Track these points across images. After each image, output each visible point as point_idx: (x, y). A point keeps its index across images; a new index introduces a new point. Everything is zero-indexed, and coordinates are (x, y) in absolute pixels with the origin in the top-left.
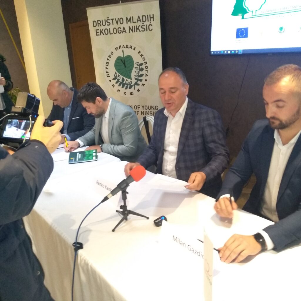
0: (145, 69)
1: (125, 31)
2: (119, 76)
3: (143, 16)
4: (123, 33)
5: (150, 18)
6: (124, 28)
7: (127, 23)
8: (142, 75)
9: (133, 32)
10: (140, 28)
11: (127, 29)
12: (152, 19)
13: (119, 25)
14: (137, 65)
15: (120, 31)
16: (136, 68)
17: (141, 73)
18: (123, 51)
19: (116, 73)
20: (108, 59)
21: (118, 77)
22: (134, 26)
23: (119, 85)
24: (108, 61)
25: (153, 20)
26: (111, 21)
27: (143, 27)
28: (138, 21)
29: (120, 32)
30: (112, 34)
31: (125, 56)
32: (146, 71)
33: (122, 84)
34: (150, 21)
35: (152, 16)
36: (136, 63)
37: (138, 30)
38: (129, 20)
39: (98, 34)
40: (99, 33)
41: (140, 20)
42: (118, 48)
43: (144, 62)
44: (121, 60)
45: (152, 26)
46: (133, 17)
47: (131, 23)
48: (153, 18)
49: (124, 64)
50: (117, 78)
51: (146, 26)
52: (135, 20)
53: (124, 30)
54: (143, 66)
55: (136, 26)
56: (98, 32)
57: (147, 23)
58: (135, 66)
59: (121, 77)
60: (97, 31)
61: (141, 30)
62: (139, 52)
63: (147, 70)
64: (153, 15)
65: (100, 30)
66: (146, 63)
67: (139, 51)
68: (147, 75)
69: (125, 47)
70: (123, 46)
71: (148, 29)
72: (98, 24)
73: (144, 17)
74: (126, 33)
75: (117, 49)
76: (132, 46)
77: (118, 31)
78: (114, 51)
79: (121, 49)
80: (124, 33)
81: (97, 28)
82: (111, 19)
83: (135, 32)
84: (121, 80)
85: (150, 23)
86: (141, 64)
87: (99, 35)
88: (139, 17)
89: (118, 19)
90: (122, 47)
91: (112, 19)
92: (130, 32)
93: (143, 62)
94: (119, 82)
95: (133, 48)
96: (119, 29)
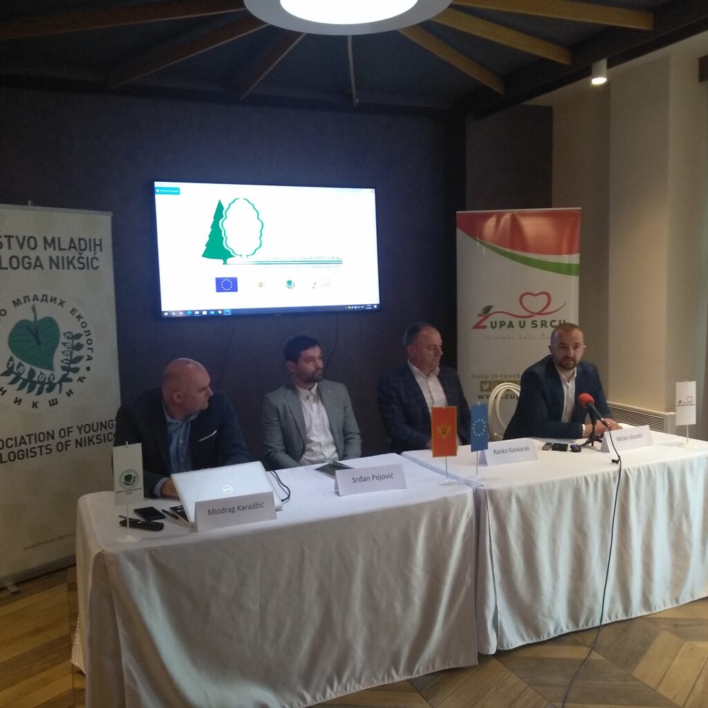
0: (86, 346)
1: (41, 266)
2: (20, 365)
3: (80, 239)
4: (34, 269)
5: (95, 245)
6: (38, 258)
7: (45, 249)
8: (79, 359)
9: (58, 268)
10: (75, 262)
11: (46, 263)
12: (98, 248)
13: (26, 251)
14: (68, 338)
15: (28, 263)
16: (64, 344)
17: (76, 354)
18: (33, 308)
19: (11, 359)
21: (18, 367)
22: (63, 258)
23: (21, 388)
25: (101, 251)
26: (4, 241)
27: (81, 260)
28: (70, 247)
29: (27, 266)
30: (7, 268)
31: (38, 319)
32: (89, 349)
33: (29, 383)
34: (95, 250)
35: (98, 242)
36: (64, 334)
37: (71, 266)
38: (50, 243)
41: (75, 247)
44: (29, 328)
45: (98, 260)
46: (59, 238)
47: (55, 249)
48: (100, 245)
49: (36, 336)
50: (15, 370)
51: (85, 259)
52: (65, 245)
53: (38, 264)
55: (68, 258)
57: (88, 254)
58: (63, 339)
59: (27, 367)
61: (77, 266)
62: (73, 311)
63: (91, 346)
64: (101, 240)
66: (88, 333)
68: (90, 358)
69: (40, 298)
70: (35, 298)
71: (88, 265)
73: (82, 242)
74: (43, 268)
76: (55, 298)
77: (19, 263)
78: (10, 307)
79: (29, 305)
80: (37, 268)
82: (5, 236)
83: (63, 268)
84: (25, 376)
85: (95, 254)
86: (78, 336)
88: (72, 240)
89: (24, 237)
90: (31, 298)
91: (9, 237)
92: (51, 268)
93: (81, 331)
94: (21, 380)
95: (58, 301)
96: (26, 260)
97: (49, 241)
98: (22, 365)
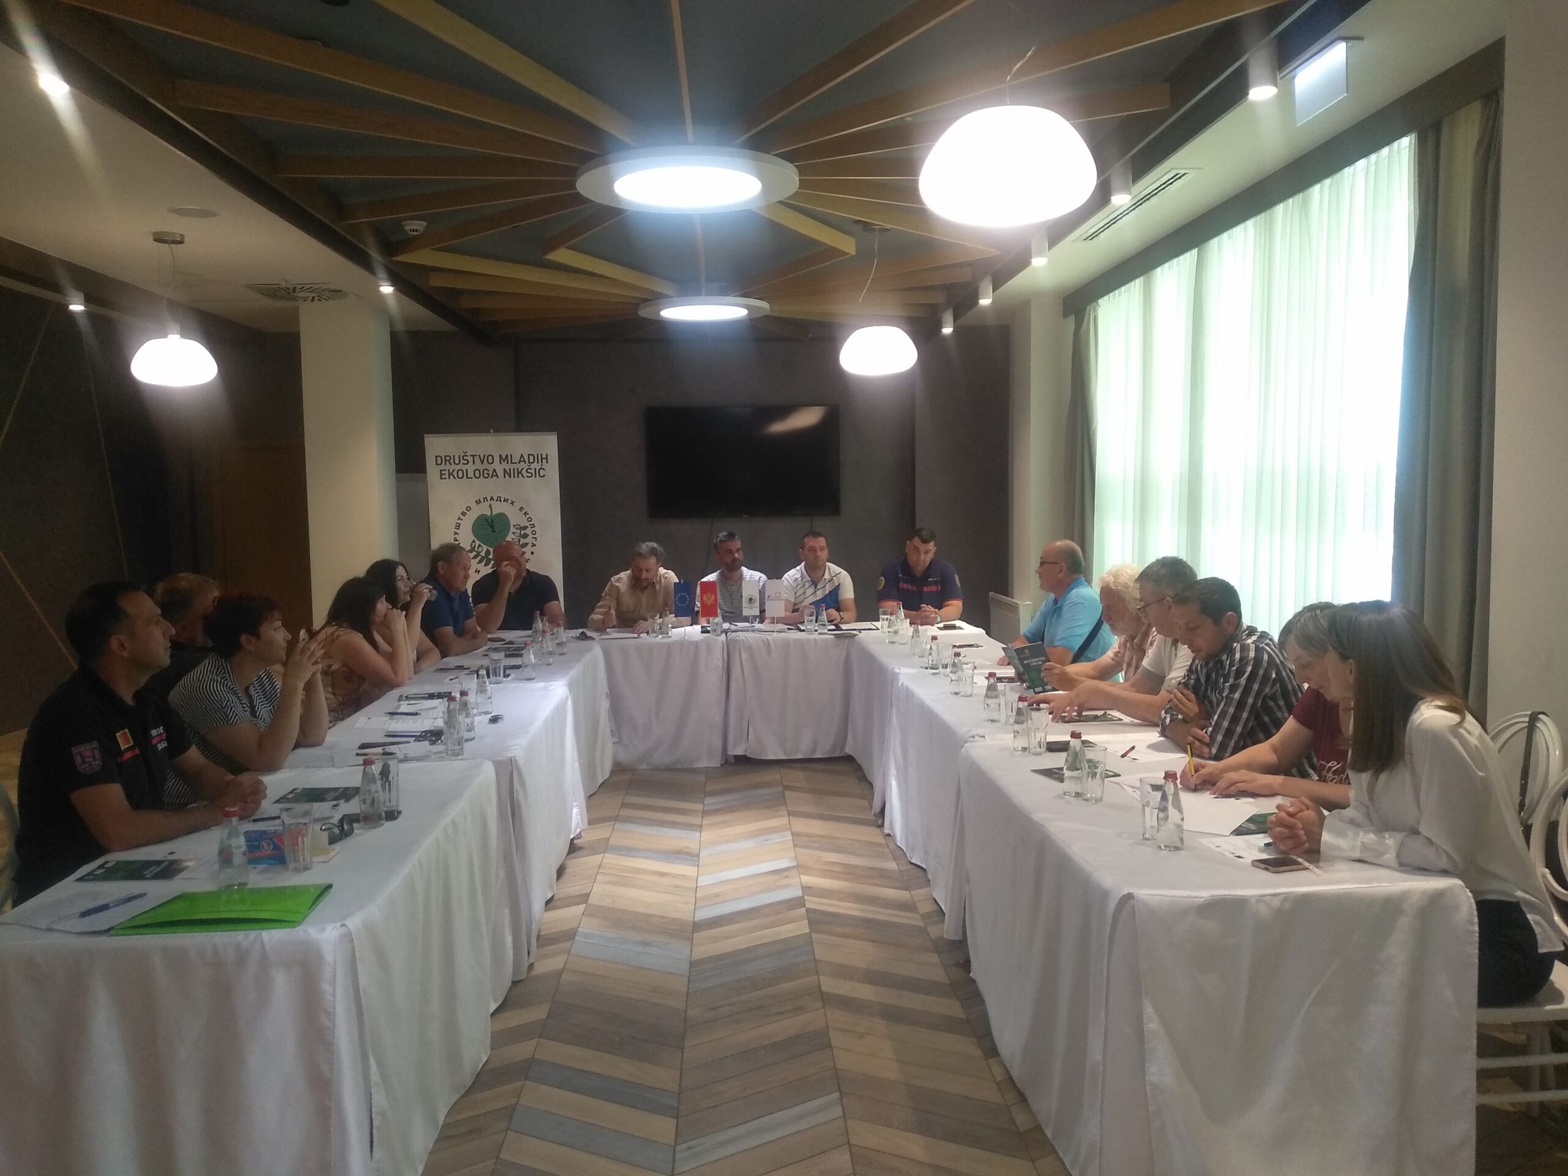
0: (531, 536)
1: (497, 475)
2: (479, 546)
3: (529, 455)
4: (491, 478)
5: (542, 459)
6: (494, 470)
7: (501, 463)
8: (525, 545)
9: (510, 477)
10: (524, 472)
11: (500, 473)
12: (544, 461)
13: (486, 465)
14: (517, 529)
15: (487, 474)
16: (514, 533)
17: (523, 541)
18: (490, 506)
19: (474, 541)
20: (459, 518)
21: (478, 548)
22: (514, 469)
23: (480, 562)
24: (459, 521)
25: (547, 462)
26: (470, 459)
27: (529, 471)
28: (520, 461)
29: (486, 476)
30: (472, 478)
31: (494, 514)
32: (533, 538)
33: (485, 560)
34: (542, 462)
35: (544, 456)
36: (514, 526)
37: (520, 475)
38: (503, 459)
39: (443, 476)
40: (447, 476)
41: (524, 461)
42: (482, 501)
43: (531, 525)
44: (486, 520)
45: (544, 469)
46: (511, 455)
47: (508, 463)
48: (547, 458)
49: (492, 527)
50: (476, 549)
51: (533, 469)
52: (516, 459)
53: (495, 474)
54: (528, 531)
55: (518, 469)
56: (445, 474)
57: (535, 465)
58: (512, 529)
59: (485, 548)
60: (443, 472)
61: (525, 476)
62: (521, 509)
63: (534, 536)
64: (547, 455)
65: (449, 470)
66: (533, 526)
67: (522, 507)
68: (534, 545)
69: (495, 499)
70: (492, 499)
71: (538, 473)
72: (446, 460)
73: (531, 457)
74: (498, 477)
75: (478, 502)
76: (508, 499)
77: (481, 474)
78: (473, 505)
79: (487, 504)
80: (494, 477)
81: (442, 467)
82: (471, 456)
83: (514, 477)
84: (483, 554)
85: (542, 465)
86: (525, 528)
87: (445, 478)
88: (522, 456)
89: (485, 456)
90: (489, 500)
91: (473, 456)
92: (505, 477)
93: (527, 524)
94: (480, 557)
95: (510, 502)
96: (486, 472)
97: (504, 458)
98: (481, 546)
